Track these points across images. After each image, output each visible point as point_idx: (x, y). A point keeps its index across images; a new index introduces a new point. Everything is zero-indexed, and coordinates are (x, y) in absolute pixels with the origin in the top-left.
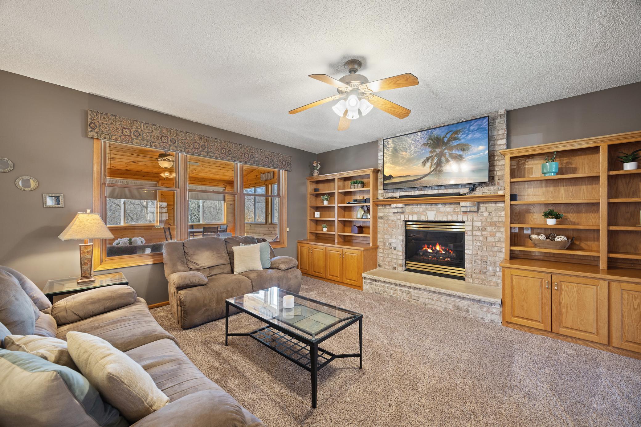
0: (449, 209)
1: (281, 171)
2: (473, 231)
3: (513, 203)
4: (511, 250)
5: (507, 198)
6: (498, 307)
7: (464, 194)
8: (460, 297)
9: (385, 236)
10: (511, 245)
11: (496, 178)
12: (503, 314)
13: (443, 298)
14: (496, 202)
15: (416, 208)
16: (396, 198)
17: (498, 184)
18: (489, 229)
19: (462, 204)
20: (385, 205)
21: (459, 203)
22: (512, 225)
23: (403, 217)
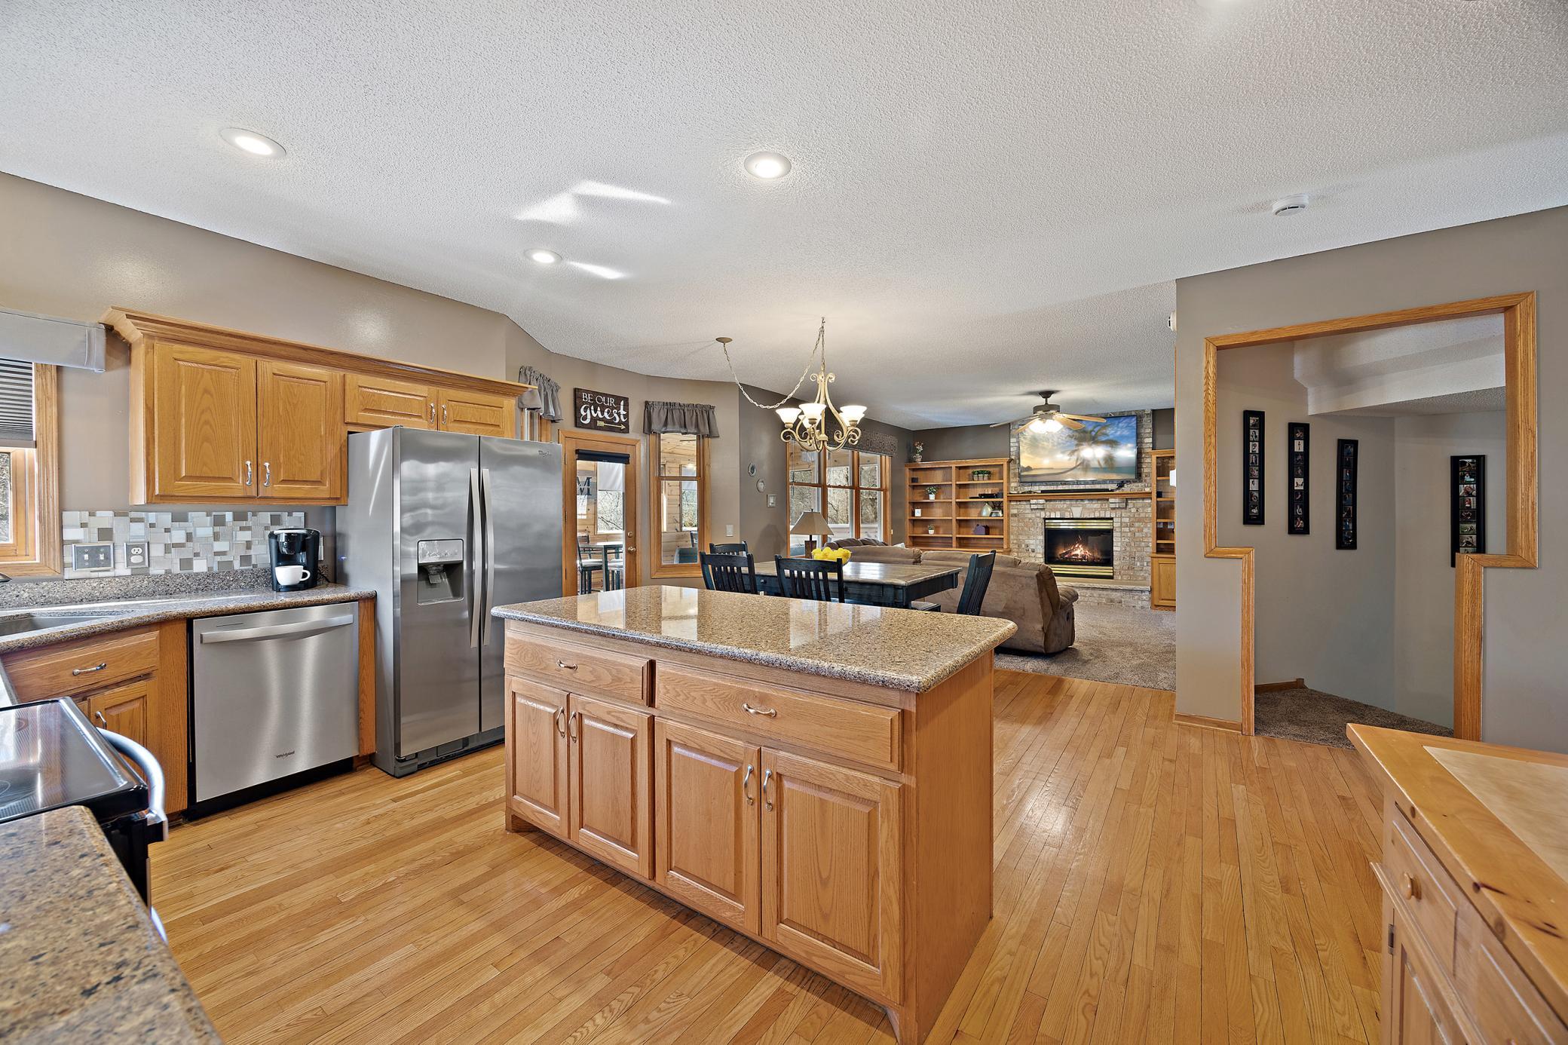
0: (1096, 505)
1: (883, 457)
2: (1121, 527)
3: (1159, 499)
4: (1157, 544)
5: (1154, 495)
6: (1147, 593)
7: (1112, 491)
8: (1113, 590)
9: (1021, 537)
10: (1157, 539)
11: (1144, 475)
12: (1152, 600)
13: (1096, 593)
14: (1143, 499)
15: (1059, 505)
16: (1035, 493)
17: (1145, 481)
18: (1137, 524)
19: (1111, 500)
20: (1020, 501)
21: (1108, 500)
22: (1159, 520)
23: (1043, 515)
